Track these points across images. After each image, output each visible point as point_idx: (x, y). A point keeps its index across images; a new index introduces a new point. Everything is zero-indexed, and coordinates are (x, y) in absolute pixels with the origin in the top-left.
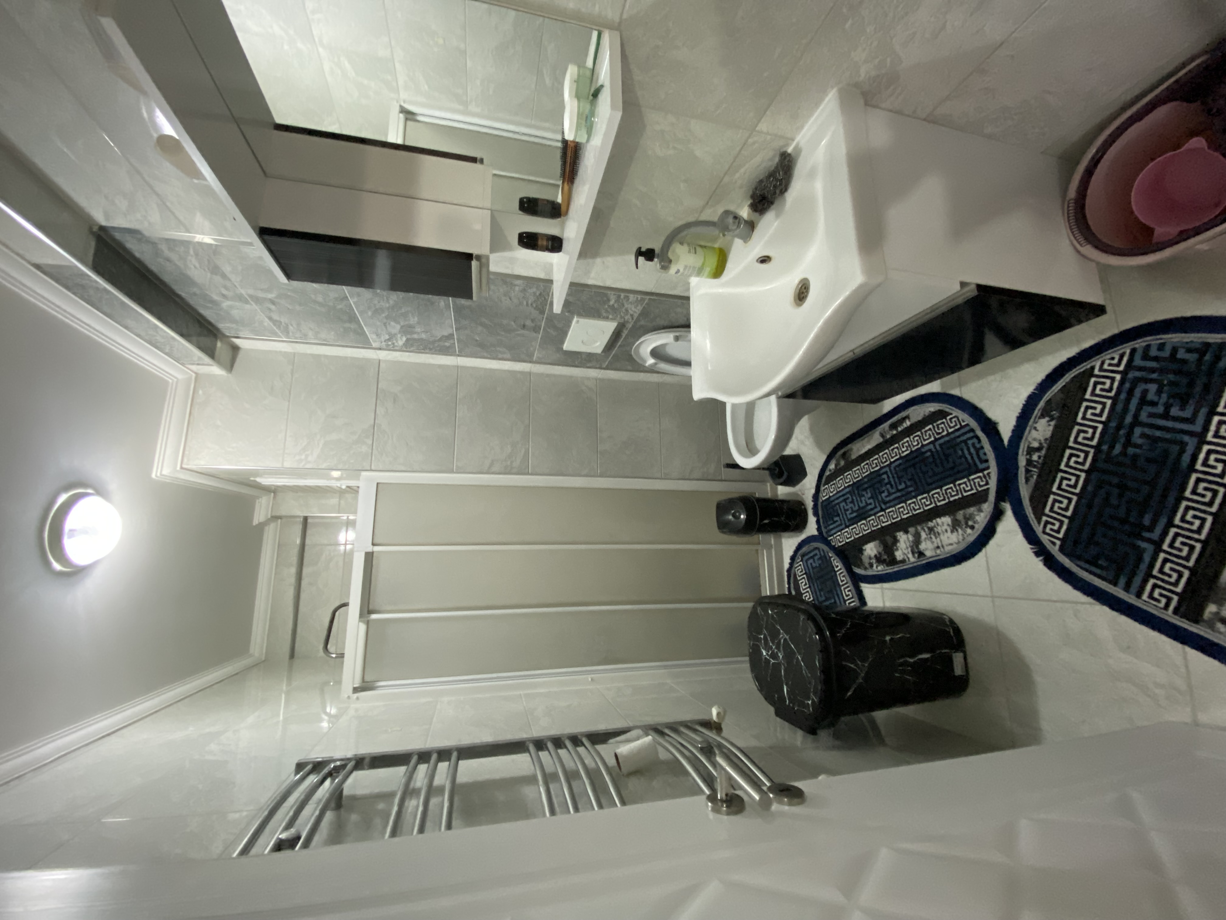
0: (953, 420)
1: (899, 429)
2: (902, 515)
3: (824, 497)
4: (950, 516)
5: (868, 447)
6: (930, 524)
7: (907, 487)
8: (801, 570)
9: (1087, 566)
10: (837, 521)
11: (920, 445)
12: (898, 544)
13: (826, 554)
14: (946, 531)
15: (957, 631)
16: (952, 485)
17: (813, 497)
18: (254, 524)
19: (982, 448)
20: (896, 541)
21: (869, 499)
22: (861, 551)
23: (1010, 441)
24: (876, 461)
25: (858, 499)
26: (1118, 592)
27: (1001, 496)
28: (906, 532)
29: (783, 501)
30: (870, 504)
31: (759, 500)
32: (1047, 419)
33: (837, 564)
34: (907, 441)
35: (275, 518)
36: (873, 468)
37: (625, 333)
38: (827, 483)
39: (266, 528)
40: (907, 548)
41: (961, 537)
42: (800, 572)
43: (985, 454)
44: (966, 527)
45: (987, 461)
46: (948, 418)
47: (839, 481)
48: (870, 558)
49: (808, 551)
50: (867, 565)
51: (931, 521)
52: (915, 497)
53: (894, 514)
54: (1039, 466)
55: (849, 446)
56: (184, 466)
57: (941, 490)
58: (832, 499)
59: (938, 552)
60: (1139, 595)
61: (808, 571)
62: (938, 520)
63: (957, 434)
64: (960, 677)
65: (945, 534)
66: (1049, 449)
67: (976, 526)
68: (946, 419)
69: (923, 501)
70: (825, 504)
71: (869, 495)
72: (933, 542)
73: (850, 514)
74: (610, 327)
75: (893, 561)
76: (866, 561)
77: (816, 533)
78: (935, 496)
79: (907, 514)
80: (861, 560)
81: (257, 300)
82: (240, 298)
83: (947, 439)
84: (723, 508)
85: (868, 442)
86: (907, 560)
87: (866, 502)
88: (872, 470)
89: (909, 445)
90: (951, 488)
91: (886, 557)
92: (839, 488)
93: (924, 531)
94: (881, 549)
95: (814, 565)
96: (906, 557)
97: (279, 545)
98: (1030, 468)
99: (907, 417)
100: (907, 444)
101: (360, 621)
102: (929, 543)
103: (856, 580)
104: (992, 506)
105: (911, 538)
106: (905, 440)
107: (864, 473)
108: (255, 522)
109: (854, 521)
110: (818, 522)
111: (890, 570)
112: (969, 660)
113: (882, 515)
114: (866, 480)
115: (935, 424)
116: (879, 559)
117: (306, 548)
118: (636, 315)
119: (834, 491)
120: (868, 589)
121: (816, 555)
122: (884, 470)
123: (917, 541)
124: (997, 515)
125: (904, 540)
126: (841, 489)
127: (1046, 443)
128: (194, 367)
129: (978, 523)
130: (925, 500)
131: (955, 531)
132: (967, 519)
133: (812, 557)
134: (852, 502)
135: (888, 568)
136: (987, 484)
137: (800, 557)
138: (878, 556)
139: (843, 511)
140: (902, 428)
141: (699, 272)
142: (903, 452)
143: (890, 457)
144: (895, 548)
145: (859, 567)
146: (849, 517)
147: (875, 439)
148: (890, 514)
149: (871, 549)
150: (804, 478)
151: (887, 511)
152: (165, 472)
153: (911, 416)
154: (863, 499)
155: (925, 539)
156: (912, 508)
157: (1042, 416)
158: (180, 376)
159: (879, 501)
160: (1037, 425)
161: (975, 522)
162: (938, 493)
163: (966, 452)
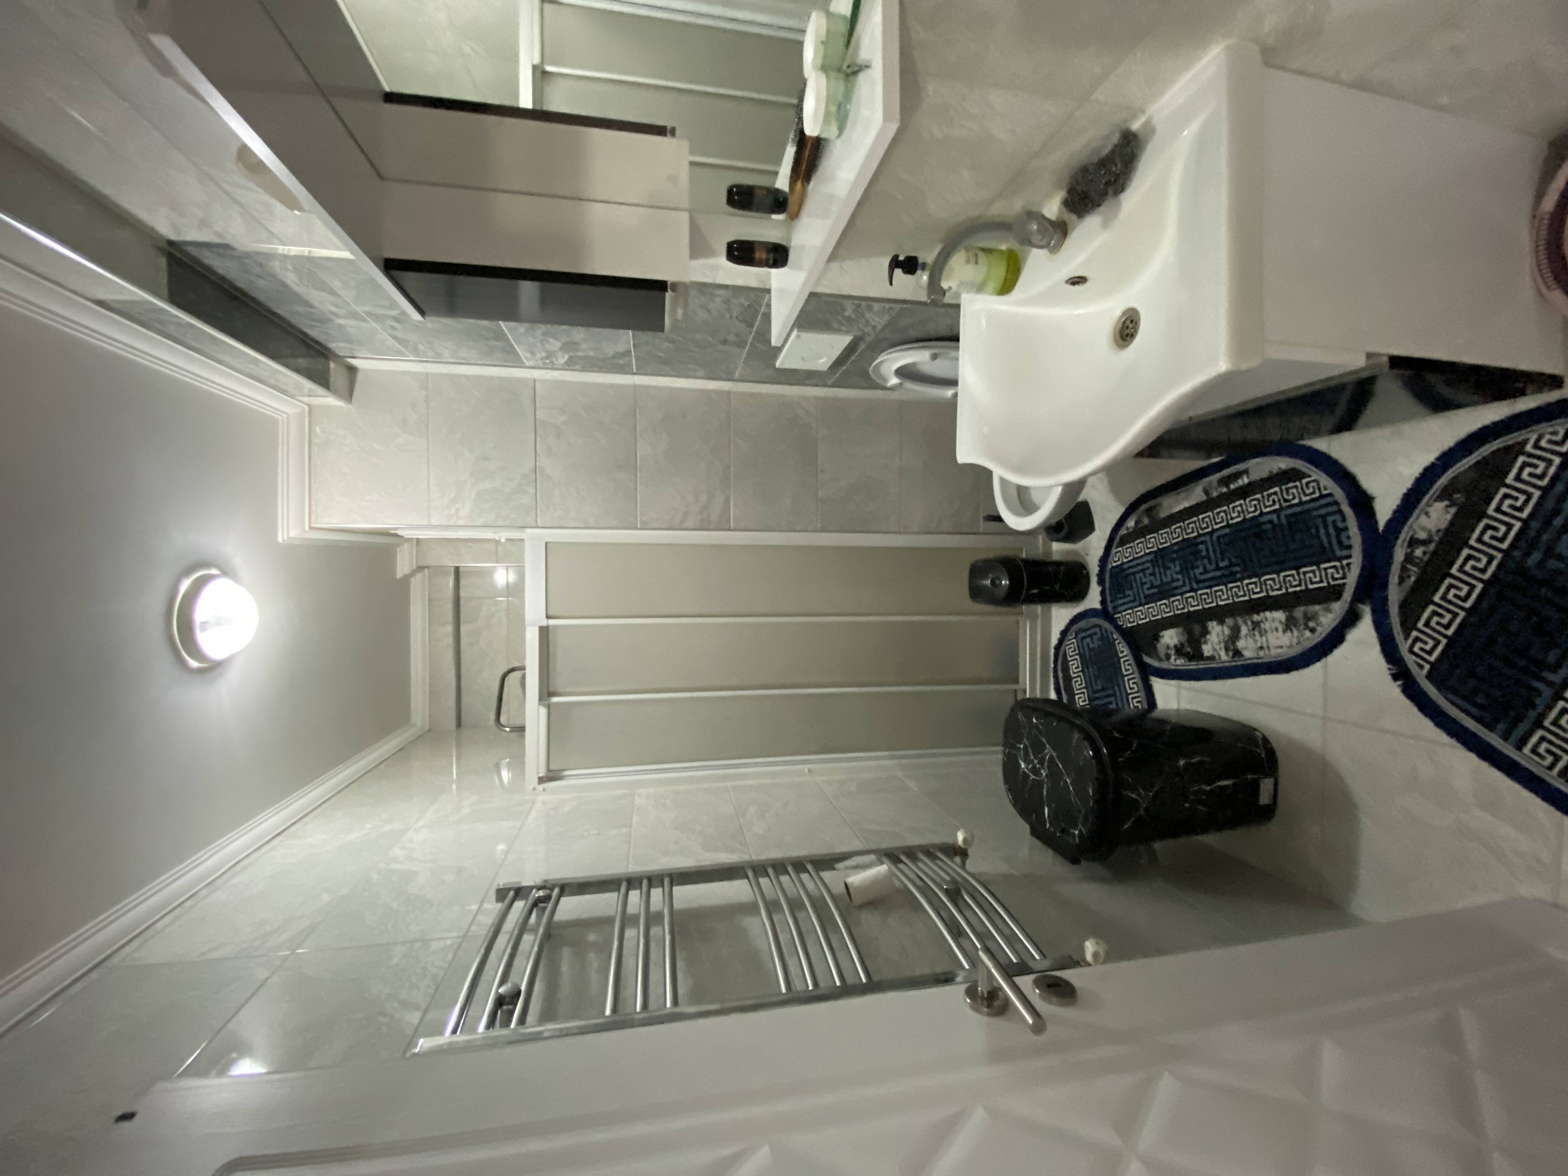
0: (1312, 484)
1: (1232, 487)
2: (1219, 600)
3: (1115, 562)
4: (1284, 612)
5: (1186, 504)
6: (1256, 618)
7: (1231, 565)
8: (1073, 649)
9: (1460, 702)
10: (1129, 595)
11: (1258, 512)
12: (1208, 637)
13: (1110, 635)
14: (1277, 629)
15: (1271, 753)
16: (1294, 572)
17: (1100, 561)
18: (398, 577)
19: (1346, 529)
20: (1206, 632)
21: (1177, 573)
22: (1157, 638)
23: (1389, 523)
24: (1193, 525)
25: (1162, 570)
26: (1494, 739)
27: (1359, 596)
28: (1221, 622)
29: (1058, 564)
30: (1178, 580)
31: (1027, 562)
32: (1446, 503)
33: (1122, 649)
34: (1241, 505)
35: (420, 568)
36: (1187, 534)
37: (862, 346)
38: (1122, 543)
39: (413, 580)
40: (1220, 643)
41: (1295, 641)
42: (1072, 652)
43: (1349, 538)
44: (1304, 629)
45: (1349, 547)
46: (1304, 481)
47: (1138, 544)
48: (1168, 647)
49: (1087, 627)
50: (1163, 656)
51: (1258, 613)
52: (1241, 580)
53: (1208, 598)
54: (1422, 565)
55: (1158, 500)
56: (313, 525)
57: (1279, 576)
58: (1125, 566)
59: (1261, 653)
60: (1519, 746)
61: (1082, 651)
62: (1268, 614)
63: (1312, 505)
64: (1267, 806)
65: (1275, 633)
66: (1441, 542)
67: (1319, 629)
68: (1301, 482)
69: (1250, 587)
70: (1114, 571)
71: (1178, 569)
72: (1256, 641)
73: (1148, 589)
74: (842, 341)
75: (1197, 655)
76: (1161, 650)
77: (1098, 606)
78: (1268, 582)
79: (1226, 600)
80: (1156, 648)
81: (377, 318)
82: (354, 315)
83: (1298, 509)
84: (977, 570)
85: (1186, 499)
86: (1217, 658)
87: (1172, 578)
88: (1186, 537)
89: (1243, 511)
90: (1293, 576)
91: (1189, 650)
92: (1137, 553)
93: (1246, 624)
94: (1184, 639)
95: (1091, 646)
96: (1216, 654)
97: (430, 600)
98: (1409, 566)
99: (1246, 472)
100: (1239, 508)
101: (539, 704)
102: (1250, 640)
103: (1146, 672)
104: (1346, 607)
105: (1227, 631)
106: (1237, 503)
107: (1173, 539)
108: (399, 575)
109: (1150, 599)
110: (1103, 593)
111: (1193, 666)
112: (1280, 787)
113: (1192, 597)
114: (1176, 548)
115: (1284, 487)
116: (1179, 651)
117: (462, 602)
118: (879, 327)
119: (1130, 556)
120: (1159, 686)
121: (1095, 634)
122: (1202, 539)
123: (1235, 634)
124: (1351, 619)
125: (1217, 633)
126: (1139, 555)
127: (1437, 535)
128: (306, 399)
129: (1322, 626)
130: (1253, 586)
131: (1289, 631)
132: (1308, 618)
133: (1090, 636)
134: (1153, 574)
135: (1189, 663)
136: (1344, 577)
137: (1074, 634)
138: (1179, 647)
139: (1139, 585)
140: (1237, 485)
141: (980, 288)
142: (1232, 519)
143: (1213, 523)
144: (1203, 640)
145: (1149, 655)
146: (1147, 592)
147: (1195, 495)
148: (1203, 597)
149: (1170, 637)
150: (1091, 533)
151: (1200, 592)
152: (292, 535)
153: (1251, 471)
154: (1168, 572)
155: (1246, 636)
156: (1234, 594)
157: (1440, 498)
158: (291, 411)
159: (1190, 580)
160: (1430, 510)
161: (1318, 625)
162: (1273, 580)
163: (1322, 531)
